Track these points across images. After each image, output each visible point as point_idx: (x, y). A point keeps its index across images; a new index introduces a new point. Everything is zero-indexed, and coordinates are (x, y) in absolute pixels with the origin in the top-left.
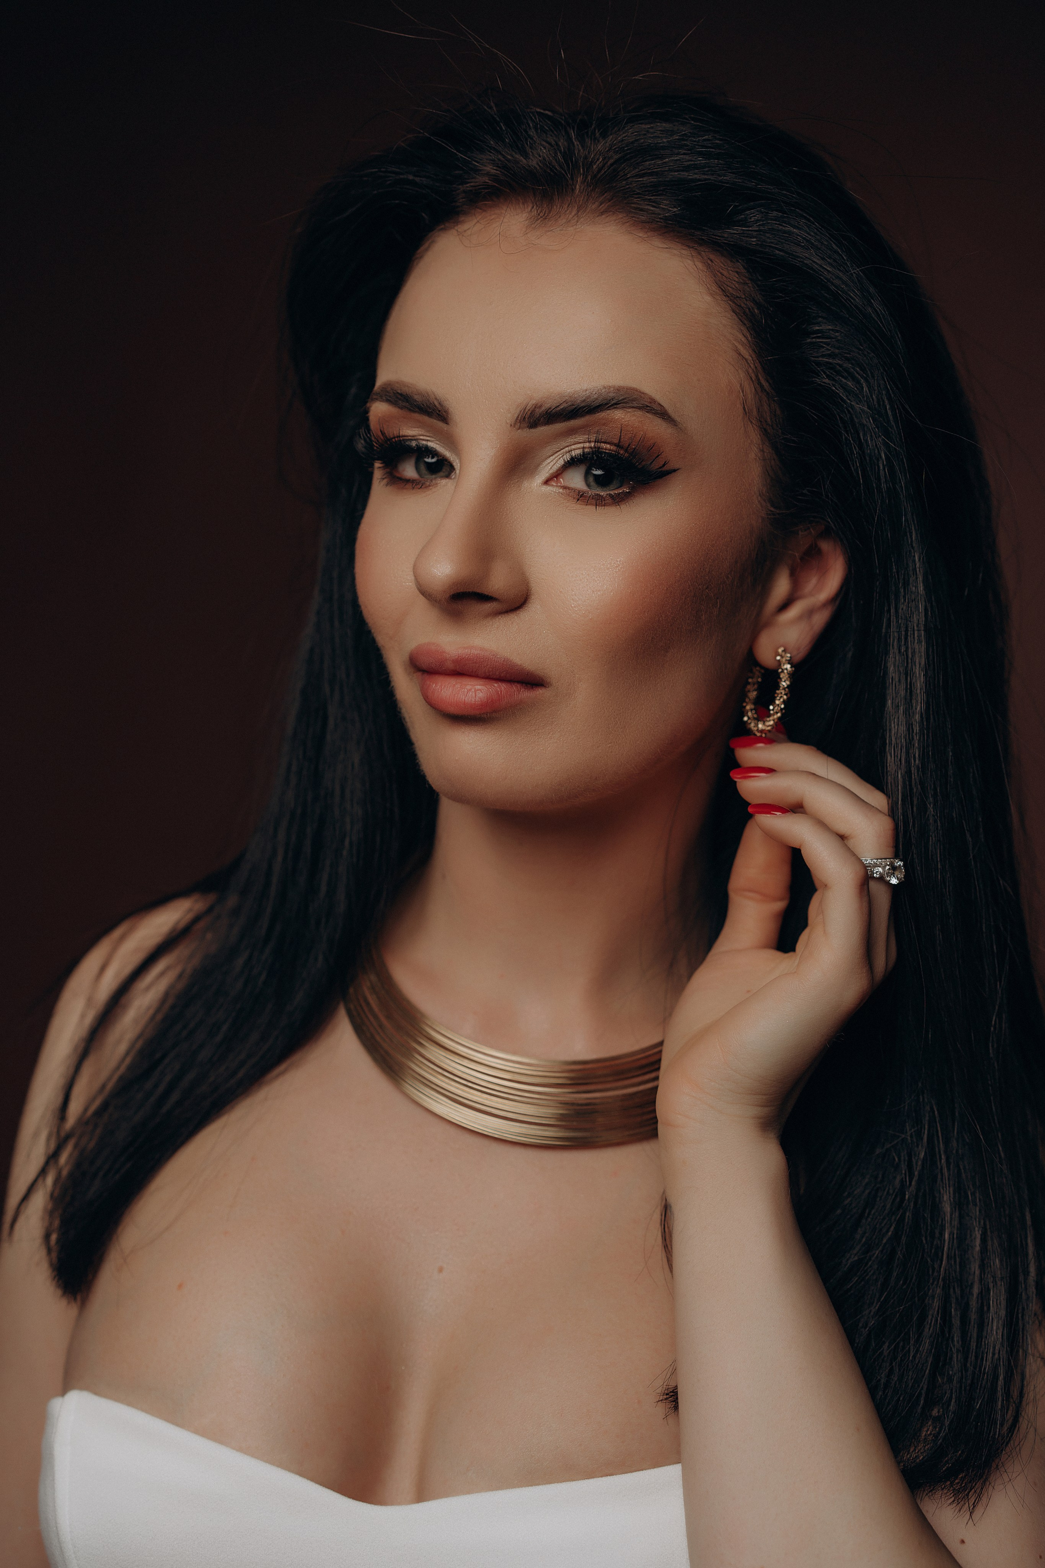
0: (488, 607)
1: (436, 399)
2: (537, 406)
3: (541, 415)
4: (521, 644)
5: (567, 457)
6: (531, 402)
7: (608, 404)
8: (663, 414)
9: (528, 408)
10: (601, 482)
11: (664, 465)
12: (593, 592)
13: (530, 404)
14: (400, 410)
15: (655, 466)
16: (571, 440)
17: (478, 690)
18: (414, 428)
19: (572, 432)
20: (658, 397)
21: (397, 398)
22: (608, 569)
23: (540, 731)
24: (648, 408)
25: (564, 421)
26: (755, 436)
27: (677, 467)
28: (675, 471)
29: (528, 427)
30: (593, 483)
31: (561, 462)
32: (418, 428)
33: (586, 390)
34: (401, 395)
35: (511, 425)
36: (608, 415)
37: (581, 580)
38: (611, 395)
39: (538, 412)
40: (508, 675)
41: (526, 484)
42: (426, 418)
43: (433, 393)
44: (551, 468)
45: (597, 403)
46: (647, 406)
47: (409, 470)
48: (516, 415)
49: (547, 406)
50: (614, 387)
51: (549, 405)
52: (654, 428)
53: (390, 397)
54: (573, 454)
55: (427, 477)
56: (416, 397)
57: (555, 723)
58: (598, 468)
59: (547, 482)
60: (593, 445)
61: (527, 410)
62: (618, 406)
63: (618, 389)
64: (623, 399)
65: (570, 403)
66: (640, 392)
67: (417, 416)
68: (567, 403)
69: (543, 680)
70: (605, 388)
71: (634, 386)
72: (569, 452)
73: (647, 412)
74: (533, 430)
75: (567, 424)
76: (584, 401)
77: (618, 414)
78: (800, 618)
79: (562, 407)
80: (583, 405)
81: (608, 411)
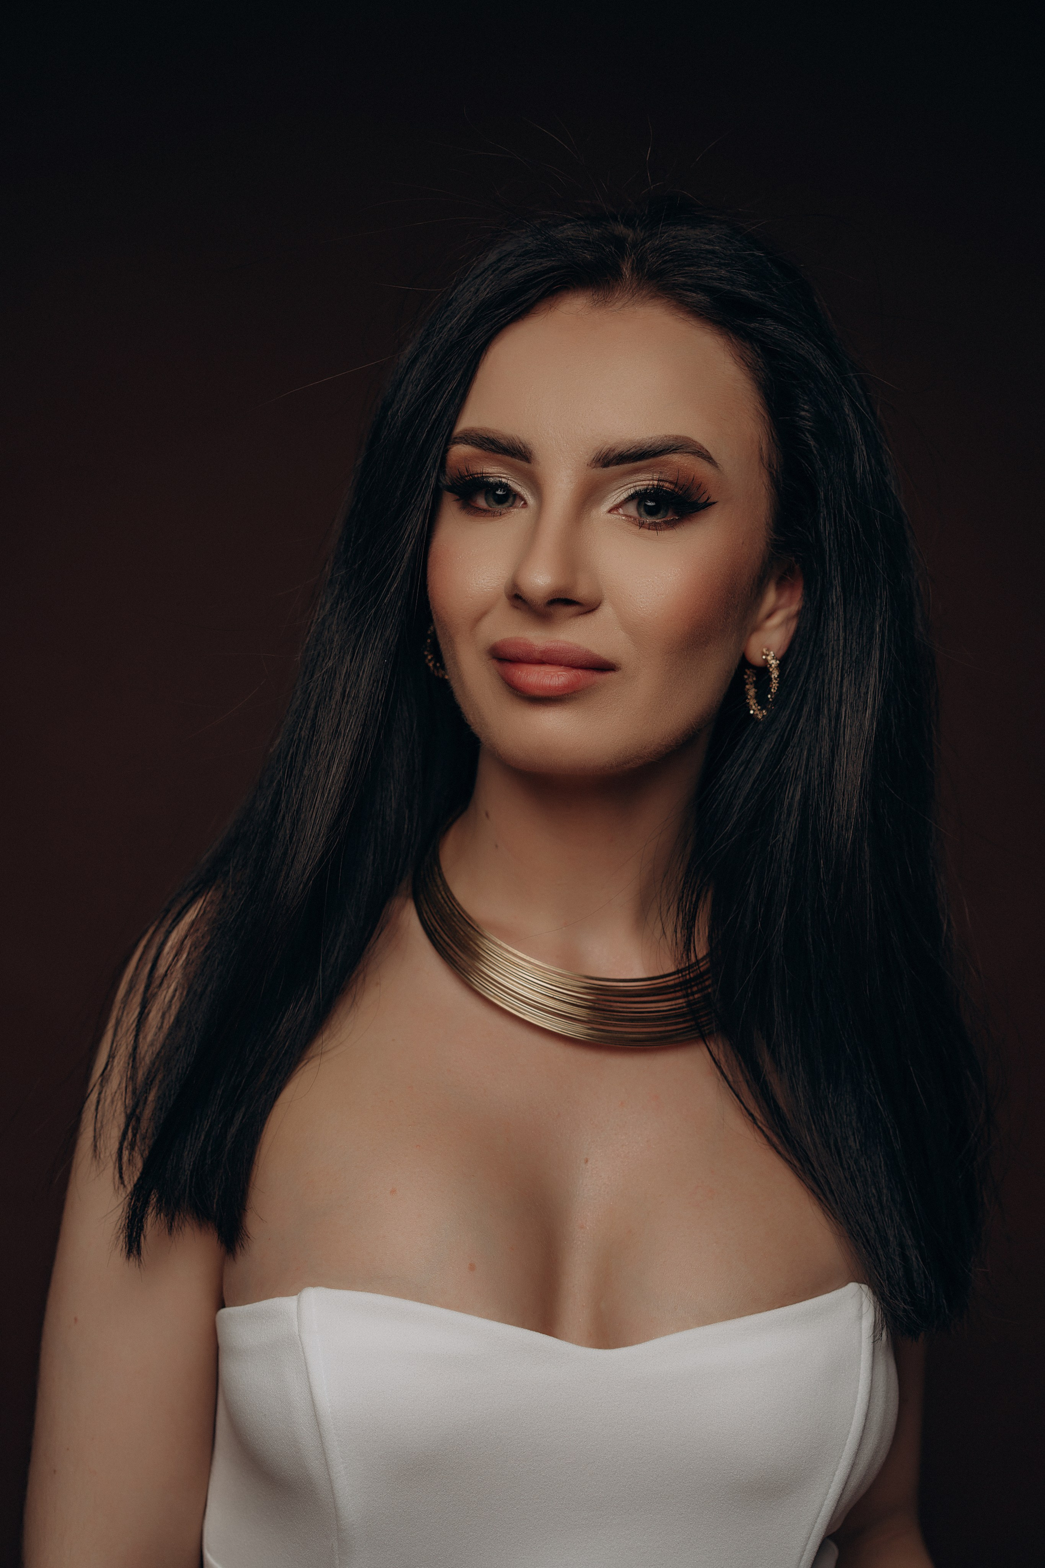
0: (572, 610)
1: (521, 442)
2: (611, 450)
3: (615, 457)
4: (598, 638)
5: (632, 491)
6: (606, 446)
7: (668, 449)
8: (707, 457)
9: (603, 451)
10: (651, 512)
11: (708, 499)
12: (658, 595)
13: (605, 448)
14: (484, 451)
15: (703, 500)
16: (634, 477)
17: (560, 675)
18: (494, 466)
19: (637, 471)
20: (706, 445)
21: (483, 441)
22: (669, 577)
23: (608, 707)
24: (700, 453)
25: (633, 462)
26: (765, 479)
27: (715, 500)
28: (714, 503)
29: (601, 466)
30: (643, 513)
31: (625, 495)
32: (497, 466)
33: (652, 438)
34: (488, 439)
35: (588, 465)
36: (668, 458)
37: (647, 586)
38: (671, 442)
39: (612, 455)
40: (588, 663)
41: (594, 513)
42: (508, 459)
43: (518, 438)
44: (615, 500)
45: (658, 450)
46: (699, 452)
47: (481, 502)
48: (593, 457)
49: (620, 450)
50: (673, 436)
51: (621, 449)
52: (701, 469)
53: (476, 440)
54: (638, 488)
55: (494, 506)
56: (502, 441)
57: (620, 700)
58: (651, 501)
59: (610, 511)
60: (656, 482)
61: (602, 453)
62: (677, 451)
63: (676, 438)
64: (681, 446)
65: (639, 448)
66: (692, 440)
67: (500, 456)
68: (636, 448)
69: (615, 666)
70: (666, 436)
71: (689, 436)
72: (634, 487)
73: (698, 456)
74: (605, 469)
75: (634, 464)
76: (651, 446)
77: (675, 458)
78: (781, 624)
79: (632, 451)
80: (649, 449)
81: (668, 455)
